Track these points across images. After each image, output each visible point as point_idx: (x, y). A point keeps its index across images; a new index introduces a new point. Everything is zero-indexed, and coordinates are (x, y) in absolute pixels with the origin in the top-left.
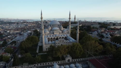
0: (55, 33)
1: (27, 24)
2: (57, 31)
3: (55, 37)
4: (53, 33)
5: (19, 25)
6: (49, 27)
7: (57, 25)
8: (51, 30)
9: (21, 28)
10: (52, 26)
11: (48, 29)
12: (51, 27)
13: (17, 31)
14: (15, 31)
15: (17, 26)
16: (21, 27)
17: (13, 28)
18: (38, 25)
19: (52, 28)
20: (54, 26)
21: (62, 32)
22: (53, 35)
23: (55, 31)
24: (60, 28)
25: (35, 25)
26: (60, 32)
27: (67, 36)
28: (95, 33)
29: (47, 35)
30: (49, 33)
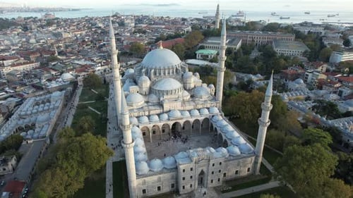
0: (167, 107)
1: (59, 30)
2: (173, 96)
3: (169, 120)
4: (161, 105)
5: (30, 34)
6: (145, 78)
7: (171, 71)
8: (151, 91)
9: (38, 50)
10: (155, 74)
11: (141, 88)
12: (150, 79)
13: (24, 64)
14: (18, 65)
15: (24, 40)
16: (37, 42)
17: (13, 45)
18: (96, 32)
19: (153, 83)
20: (160, 74)
21: (192, 96)
22: (159, 111)
23: (165, 97)
24: (183, 80)
25: (84, 33)
26: (185, 98)
27: (213, 116)
28: (297, 86)
29: (136, 114)
30: (146, 104)
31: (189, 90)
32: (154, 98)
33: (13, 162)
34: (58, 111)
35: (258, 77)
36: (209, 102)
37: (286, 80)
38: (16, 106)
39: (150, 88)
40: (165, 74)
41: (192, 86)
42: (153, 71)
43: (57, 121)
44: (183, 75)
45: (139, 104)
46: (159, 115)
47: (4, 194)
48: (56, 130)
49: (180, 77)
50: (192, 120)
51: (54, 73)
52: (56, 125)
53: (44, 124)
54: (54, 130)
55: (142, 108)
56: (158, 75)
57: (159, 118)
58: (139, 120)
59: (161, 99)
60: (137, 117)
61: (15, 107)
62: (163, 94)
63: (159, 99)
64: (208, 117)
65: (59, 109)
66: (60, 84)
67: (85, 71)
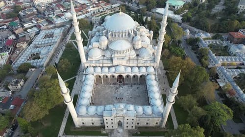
0: (115, 62)
2: (122, 55)
3: (115, 73)
4: (111, 59)
6: (104, 38)
7: (124, 34)
8: (107, 48)
10: (112, 35)
11: (100, 44)
12: (107, 38)
19: (110, 42)
20: (115, 36)
21: (138, 55)
22: (109, 65)
23: (116, 55)
24: (132, 41)
26: (131, 57)
27: (148, 74)
28: (238, 50)
29: (94, 65)
30: (102, 58)
31: (136, 50)
32: (108, 54)
33: (22, 83)
34: (56, 46)
35: (206, 36)
36: (149, 62)
37: (231, 43)
38: (36, 34)
39: (108, 46)
40: (119, 36)
41: (140, 47)
42: (110, 33)
43: (54, 52)
44: (133, 38)
45: (97, 58)
46: (109, 67)
47: (12, 106)
48: (52, 60)
49: (130, 39)
50: (132, 75)
51: (62, 9)
52: (53, 56)
53: (44, 56)
54: (51, 60)
55: (99, 60)
56: (114, 36)
57: (109, 70)
58: (94, 70)
59: (113, 56)
60: (94, 67)
61: (35, 36)
62: (115, 53)
63: (111, 56)
64: (144, 74)
65: (57, 44)
66: (63, 21)
67: (81, 11)
